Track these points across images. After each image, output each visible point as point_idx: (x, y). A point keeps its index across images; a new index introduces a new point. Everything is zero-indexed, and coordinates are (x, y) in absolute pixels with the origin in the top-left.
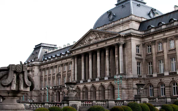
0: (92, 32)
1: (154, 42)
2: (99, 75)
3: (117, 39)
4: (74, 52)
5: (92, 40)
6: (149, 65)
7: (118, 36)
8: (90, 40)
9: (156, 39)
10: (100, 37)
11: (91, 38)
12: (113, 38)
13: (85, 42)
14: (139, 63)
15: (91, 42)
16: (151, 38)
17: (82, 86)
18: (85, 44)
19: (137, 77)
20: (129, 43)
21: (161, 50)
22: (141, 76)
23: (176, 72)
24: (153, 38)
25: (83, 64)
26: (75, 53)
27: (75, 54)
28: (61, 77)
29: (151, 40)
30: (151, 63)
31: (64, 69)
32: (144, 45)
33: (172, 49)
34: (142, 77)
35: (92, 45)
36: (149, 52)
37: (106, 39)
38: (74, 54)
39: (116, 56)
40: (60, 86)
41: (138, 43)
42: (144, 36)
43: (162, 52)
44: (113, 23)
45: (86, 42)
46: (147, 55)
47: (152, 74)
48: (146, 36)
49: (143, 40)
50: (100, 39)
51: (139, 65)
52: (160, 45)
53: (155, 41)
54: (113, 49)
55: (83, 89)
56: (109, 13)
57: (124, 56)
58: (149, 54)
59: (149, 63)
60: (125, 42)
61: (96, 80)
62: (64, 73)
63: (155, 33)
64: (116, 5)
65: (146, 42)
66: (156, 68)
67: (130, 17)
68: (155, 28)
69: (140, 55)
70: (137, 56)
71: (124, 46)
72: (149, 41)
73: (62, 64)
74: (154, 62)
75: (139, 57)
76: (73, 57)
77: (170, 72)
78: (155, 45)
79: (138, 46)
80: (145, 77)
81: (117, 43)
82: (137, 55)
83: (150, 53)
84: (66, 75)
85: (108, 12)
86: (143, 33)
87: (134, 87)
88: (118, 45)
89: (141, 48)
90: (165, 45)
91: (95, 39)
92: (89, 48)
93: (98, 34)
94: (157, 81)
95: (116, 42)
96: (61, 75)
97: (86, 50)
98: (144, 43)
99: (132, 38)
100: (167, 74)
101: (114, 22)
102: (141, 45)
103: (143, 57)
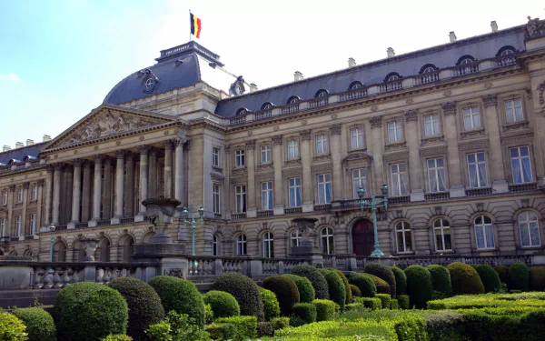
0: (105, 110)
1: (252, 144)
2: (119, 212)
3: (171, 131)
4: (52, 156)
5: (105, 129)
6: (239, 191)
7: (174, 124)
8: (99, 129)
9: (257, 137)
10: (127, 124)
11: (102, 125)
12: (162, 127)
13: (86, 135)
14: (217, 188)
15: (103, 135)
16: (245, 134)
17: (72, 237)
18: (84, 138)
19: (213, 216)
20: (200, 141)
21: (267, 162)
22: (220, 215)
23: (301, 208)
24: (250, 136)
25: (76, 183)
26: (56, 157)
27: (55, 161)
28: (7, 218)
29: (246, 139)
30: (244, 188)
31: (18, 198)
32: (228, 149)
33: (291, 159)
34: (223, 218)
35: (106, 140)
36: (239, 164)
37: (141, 129)
38: (53, 159)
39: (167, 169)
40: (5, 237)
41: (217, 144)
42: (229, 128)
43: (269, 165)
44: (154, 98)
45: (90, 133)
46: (234, 171)
47: (244, 210)
48: (233, 130)
49: (227, 138)
50: (126, 129)
51: (217, 191)
52: (266, 151)
53: (255, 140)
54: (156, 152)
55: (74, 243)
56: (145, 75)
57: (185, 169)
58: (238, 168)
59: (239, 188)
60: (188, 138)
61: (112, 223)
62: (18, 208)
63: (256, 125)
64: (157, 60)
65: (232, 142)
66: (255, 198)
67: (198, 86)
68: (256, 114)
69: (220, 170)
70: (215, 172)
71: (186, 146)
72: (241, 140)
73: (14, 186)
74: (251, 187)
75: (218, 173)
76: (51, 168)
77: (287, 207)
78: (254, 149)
79: (216, 150)
80: (228, 216)
81: (170, 140)
82: (214, 168)
83: (241, 166)
84: (24, 211)
85: (139, 72)
86: (227, 122)
87: (206, 238)
88: (173, 144)
89: (221, 155)
90: (277, 150)
91: (114, 128)
92: (96, 149)
93: (121, 116)
94: (255, 226)
95: (168, 138)
96: (7, 213)
97: (87, 152)
98: (227, 144)
99: (206, 131)
100: (279, 211)
101: (157, 94)
102: (223, 148)
103: (226, 174)
